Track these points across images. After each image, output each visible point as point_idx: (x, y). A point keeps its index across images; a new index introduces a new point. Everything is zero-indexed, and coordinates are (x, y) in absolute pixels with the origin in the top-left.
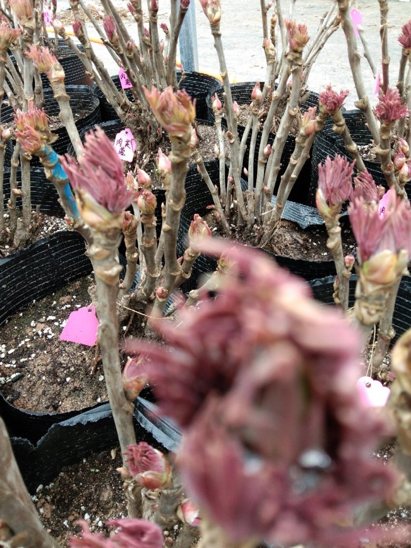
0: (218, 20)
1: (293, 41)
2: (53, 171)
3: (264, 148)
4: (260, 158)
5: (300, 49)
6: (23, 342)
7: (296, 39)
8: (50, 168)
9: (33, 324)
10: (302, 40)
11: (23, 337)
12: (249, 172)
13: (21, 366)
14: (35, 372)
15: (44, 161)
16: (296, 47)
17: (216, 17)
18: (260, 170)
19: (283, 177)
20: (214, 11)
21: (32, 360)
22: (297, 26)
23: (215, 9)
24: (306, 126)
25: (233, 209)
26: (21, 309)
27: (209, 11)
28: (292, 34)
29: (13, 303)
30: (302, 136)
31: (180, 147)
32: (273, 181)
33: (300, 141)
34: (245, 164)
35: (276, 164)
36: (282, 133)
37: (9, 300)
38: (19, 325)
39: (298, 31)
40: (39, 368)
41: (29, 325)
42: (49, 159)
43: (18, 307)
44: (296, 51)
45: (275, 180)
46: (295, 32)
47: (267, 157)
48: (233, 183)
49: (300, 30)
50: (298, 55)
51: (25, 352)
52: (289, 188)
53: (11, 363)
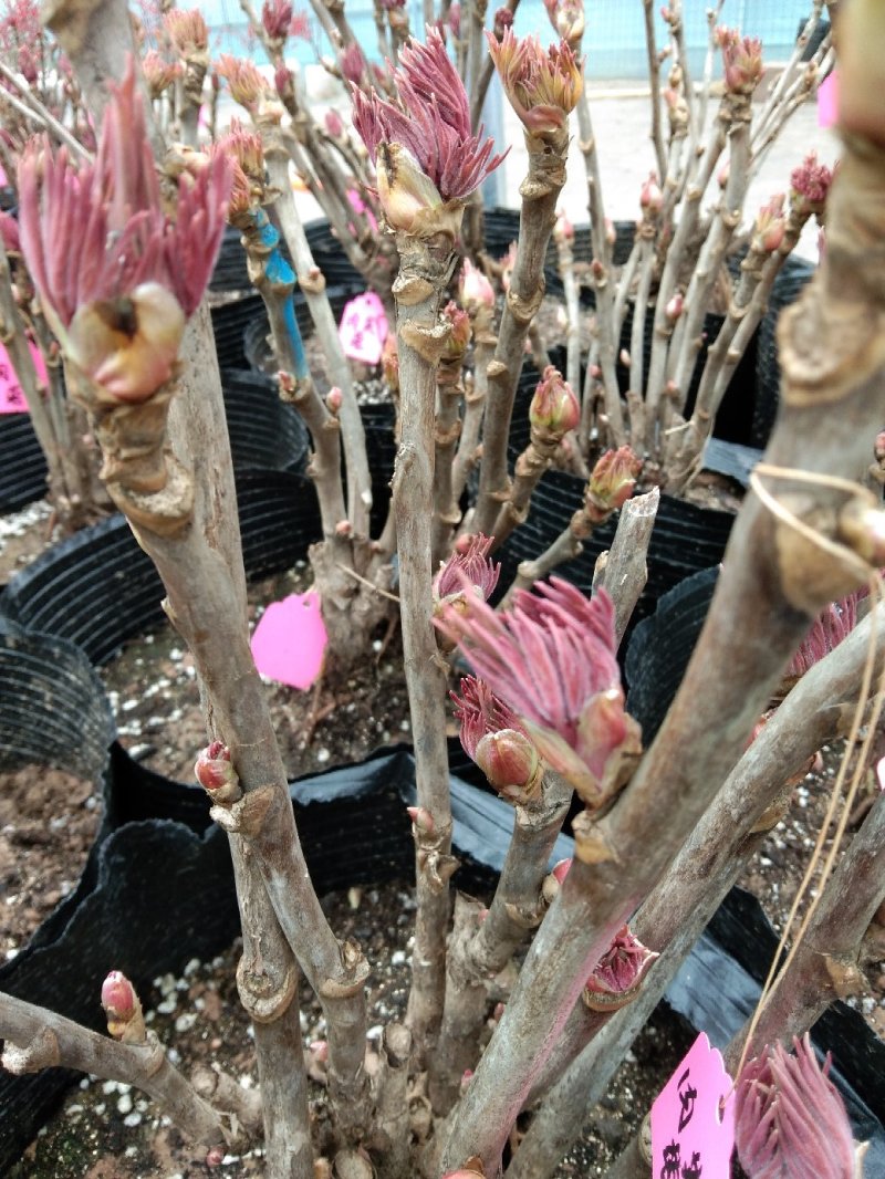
0: (579, 37)
1: (733, 71)
2: (266, 265)
3: (666, 303)
4: (659, 325)
5: (748, 87)
6: (154, 689)
7: (739, 66)
8: (261, 257)
9: (175, 654)
10: (752, 67)
11: (154, 679)
12: (633, 358)
13: (150, 733)
14: (182, 744)
15: (252, 240)
16: (739, 83)
17: (575, 30)
18: (658, 349)
19: (713, 348)
20: (571, 19)
21: (174, 723)
22: (741, 41)
23: (574, 13)
24: (765, 231)
25: (595, 441)
26: (149, 628)
27: (561, 18)
28: (731, 57)
29: (135, 615)
30: (756, 253)
31: (548, 159)
32: (686, 370)
33: (752, 266)
34: (625, 342)
35: (694, 334)
36: (707, 265)
37: (127, 605)
38: (147, 657)
39: (742, 50)
40: (190, 736)
41: (167, 657)
42: (259, 237)
43: (144, 624)
44: (738, 92)
45: (692, 366)
46: (737, 52)
47: (672, 321)
48: (599, 378)
49: (747, 49)
50: (742, 100)
51: (159, 706)
52: (725, 379)
53: (131, 727)
